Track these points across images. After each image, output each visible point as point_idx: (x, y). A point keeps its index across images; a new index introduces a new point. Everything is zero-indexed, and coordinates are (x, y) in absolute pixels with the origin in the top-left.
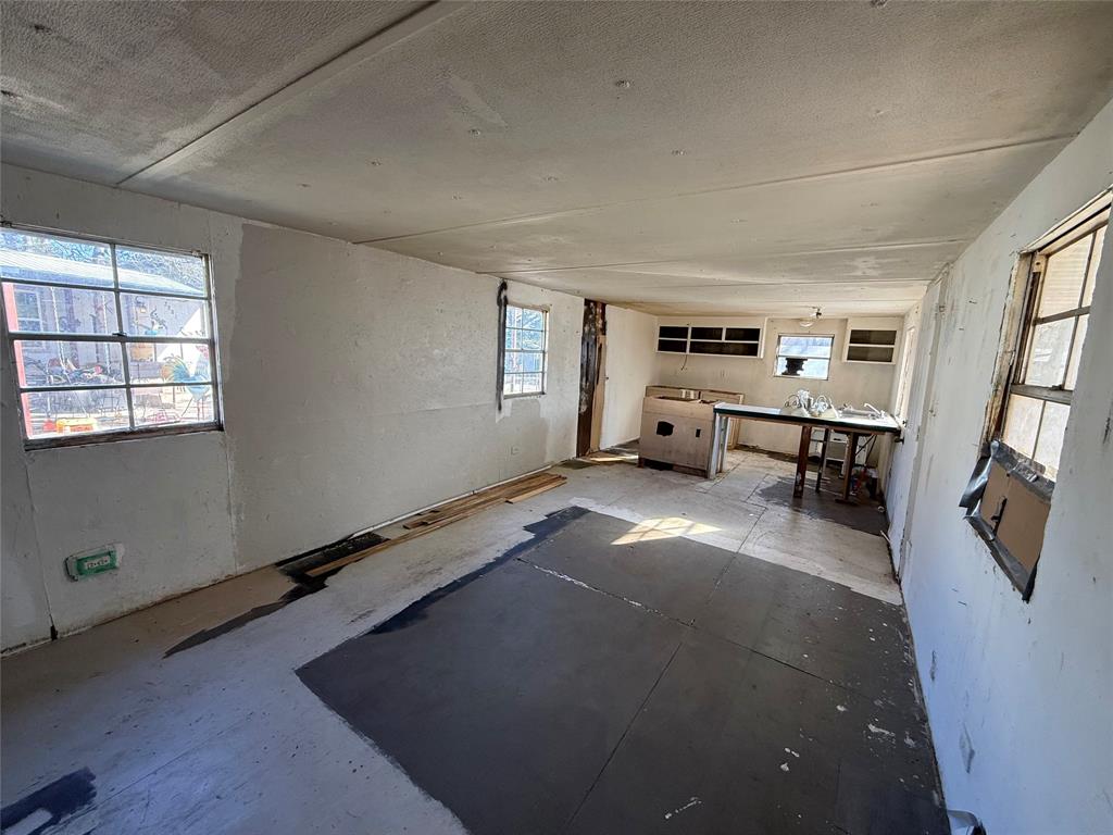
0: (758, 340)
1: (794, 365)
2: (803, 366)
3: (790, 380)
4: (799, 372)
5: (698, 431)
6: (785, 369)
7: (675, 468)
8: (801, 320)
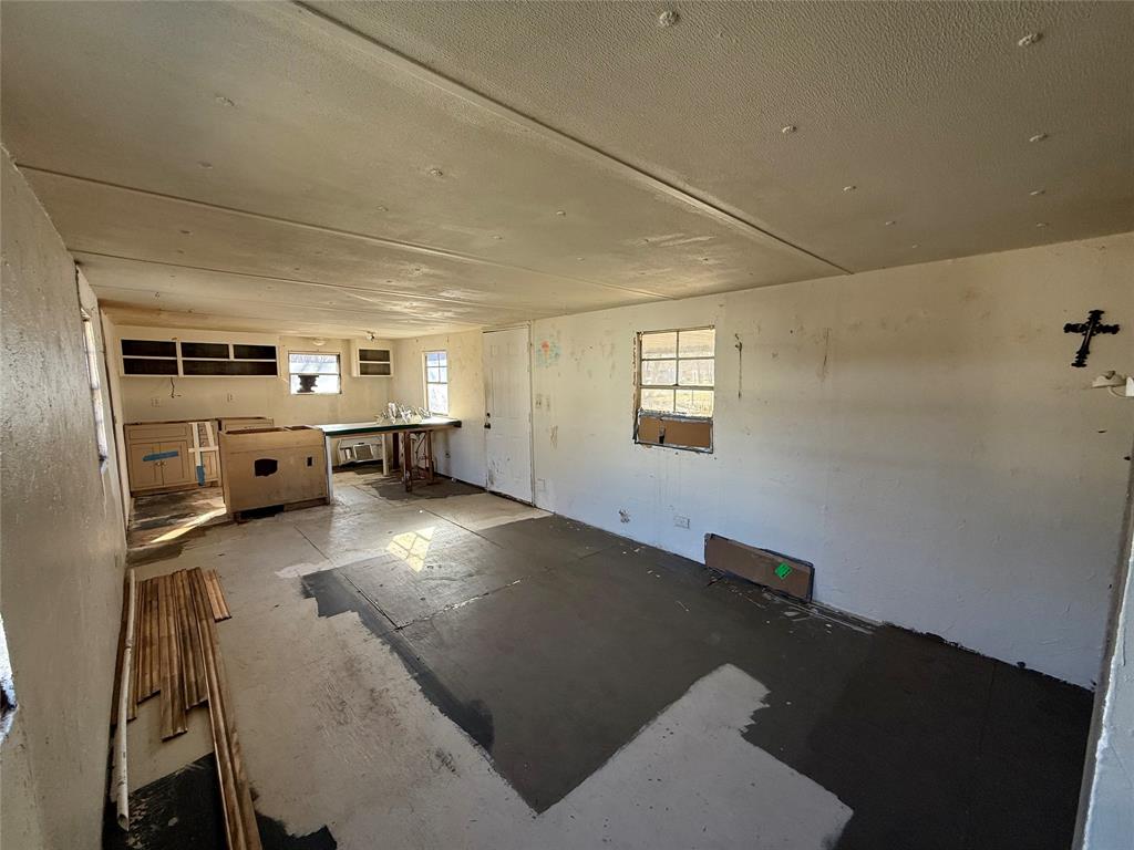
0: (275, 358)
1: (308, 381)
2: (316, 383)
3: (306, 397)
4: (312, 388)
5: (310, 461)
6: (299, 387)
7: (285, 509)
8: (314, 339)
